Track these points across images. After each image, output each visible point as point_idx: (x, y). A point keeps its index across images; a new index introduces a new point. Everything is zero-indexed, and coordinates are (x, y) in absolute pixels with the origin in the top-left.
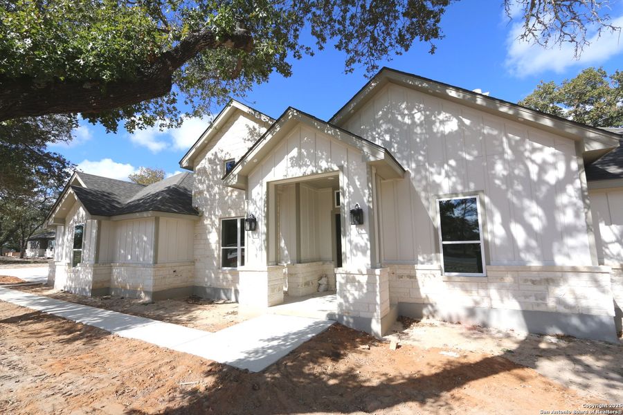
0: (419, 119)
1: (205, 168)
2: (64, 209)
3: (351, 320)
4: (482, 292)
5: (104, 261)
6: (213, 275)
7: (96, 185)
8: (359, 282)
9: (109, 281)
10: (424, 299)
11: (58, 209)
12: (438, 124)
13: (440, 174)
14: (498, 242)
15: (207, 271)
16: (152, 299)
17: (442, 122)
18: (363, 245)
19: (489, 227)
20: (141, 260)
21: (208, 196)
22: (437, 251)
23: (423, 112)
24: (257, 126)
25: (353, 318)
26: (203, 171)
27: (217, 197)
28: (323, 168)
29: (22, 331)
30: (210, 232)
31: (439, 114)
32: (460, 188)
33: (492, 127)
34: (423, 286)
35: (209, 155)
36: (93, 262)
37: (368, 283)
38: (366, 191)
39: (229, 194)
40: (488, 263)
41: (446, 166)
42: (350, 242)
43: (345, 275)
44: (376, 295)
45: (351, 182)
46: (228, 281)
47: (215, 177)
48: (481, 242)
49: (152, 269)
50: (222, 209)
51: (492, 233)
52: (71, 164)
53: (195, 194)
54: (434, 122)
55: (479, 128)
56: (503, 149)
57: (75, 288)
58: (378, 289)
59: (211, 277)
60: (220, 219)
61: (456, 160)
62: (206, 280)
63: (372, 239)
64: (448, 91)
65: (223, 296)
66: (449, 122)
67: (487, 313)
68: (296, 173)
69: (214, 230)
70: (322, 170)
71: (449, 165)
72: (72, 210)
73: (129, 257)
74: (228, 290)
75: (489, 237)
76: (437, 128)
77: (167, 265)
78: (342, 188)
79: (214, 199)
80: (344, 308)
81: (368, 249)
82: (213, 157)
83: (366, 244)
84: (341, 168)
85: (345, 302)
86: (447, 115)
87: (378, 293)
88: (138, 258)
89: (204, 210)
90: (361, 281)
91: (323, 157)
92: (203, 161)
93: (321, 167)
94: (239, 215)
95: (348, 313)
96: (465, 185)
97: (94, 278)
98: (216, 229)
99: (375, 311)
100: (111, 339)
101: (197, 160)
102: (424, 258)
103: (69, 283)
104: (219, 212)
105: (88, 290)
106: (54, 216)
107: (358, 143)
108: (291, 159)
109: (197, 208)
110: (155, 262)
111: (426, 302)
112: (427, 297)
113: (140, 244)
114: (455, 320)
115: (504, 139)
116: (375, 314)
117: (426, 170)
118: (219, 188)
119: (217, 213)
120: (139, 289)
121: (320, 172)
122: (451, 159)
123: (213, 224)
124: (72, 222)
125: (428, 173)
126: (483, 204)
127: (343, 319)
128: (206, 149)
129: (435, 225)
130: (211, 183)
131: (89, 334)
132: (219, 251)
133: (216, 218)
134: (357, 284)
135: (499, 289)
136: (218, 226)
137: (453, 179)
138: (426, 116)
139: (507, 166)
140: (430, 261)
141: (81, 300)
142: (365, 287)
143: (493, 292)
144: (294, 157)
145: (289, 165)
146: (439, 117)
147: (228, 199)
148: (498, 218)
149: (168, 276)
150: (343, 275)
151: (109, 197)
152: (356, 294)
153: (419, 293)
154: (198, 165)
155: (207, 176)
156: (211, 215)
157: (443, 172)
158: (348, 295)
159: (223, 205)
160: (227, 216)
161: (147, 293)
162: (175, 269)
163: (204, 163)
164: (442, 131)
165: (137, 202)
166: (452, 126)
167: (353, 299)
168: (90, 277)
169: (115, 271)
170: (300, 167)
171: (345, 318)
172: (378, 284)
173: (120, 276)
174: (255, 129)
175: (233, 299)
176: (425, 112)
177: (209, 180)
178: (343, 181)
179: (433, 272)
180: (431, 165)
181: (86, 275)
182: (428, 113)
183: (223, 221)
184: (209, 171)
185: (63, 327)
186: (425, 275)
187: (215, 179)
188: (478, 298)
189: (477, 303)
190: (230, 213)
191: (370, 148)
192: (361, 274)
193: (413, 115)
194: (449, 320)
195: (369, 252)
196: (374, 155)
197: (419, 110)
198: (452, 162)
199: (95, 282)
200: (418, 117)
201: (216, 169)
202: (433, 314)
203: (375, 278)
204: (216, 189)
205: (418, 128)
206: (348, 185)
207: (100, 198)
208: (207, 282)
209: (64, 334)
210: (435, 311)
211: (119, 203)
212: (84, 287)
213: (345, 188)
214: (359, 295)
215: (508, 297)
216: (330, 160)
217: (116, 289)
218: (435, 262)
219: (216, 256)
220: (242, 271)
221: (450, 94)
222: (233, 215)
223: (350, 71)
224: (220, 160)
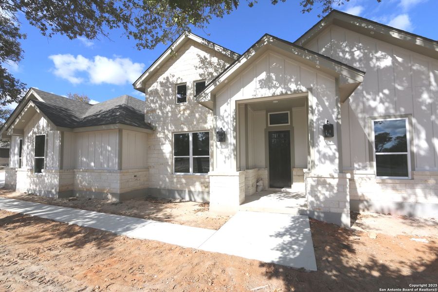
0: (358, 56)
1: (156, 90)
2: (23, 121)
3: (322, 215)
4: (409, 191)
5: (67, 167)
6: (167, 180)
7: (52, 101)
8: (330, 184)
9: (73, 185)
10: (361, 196)
11: (18, 120)
12: (374, 60)
13: (375, 100)
14: (422, 153)
15: (161, 176)
16: (120, 199)
17: (378, 59)
18: (331, 154)
19: (416, 142)
20: (105, 166)
21: (160, 114)
22: (371, 160)
23: (362, 50)
24: (208, 56)
25: (324, 213)
26: (156, 92)
27: (170, 114)
28: (292, 90)
29: (17, 235)
30: (163, 144)
31: (376, 52)
32: (392, 111)
33: (421, 64)
34: (360, 187)
35: (161, 79)
36: (58, 169)
37: (338, 185)
38: (335, 110)
39: (182, 112)
40: (413, 169)
41: (381, 95)
42: (319, 152)
43: (316, 179)
44: (346, 195)
45: (320, 102)
46: (182, 184)
47: (167, 98)
48: (408, 153)
49: (119, 174)
50: (175, 125)
51: (418, 146)
52: (20, 83)
53: (147, 112)
54: (372, 59)
55: (410, 65)
56: (430, 82)
57: (40, 191)
58: (348, 190)
59: (165, 181)
60: (172, 133)
61: (389, 90)
62: (161, 183)
63: (340, 149)
64: (391, 33)
65: (177, 196)
66: (385, 60)
67: (413, 206)
68: (266, 93)
69: (167, 142)
70: (291, 91)
71: (384, 94)
72: (32, 121)
73: (93, 164)
74: (182, 191)
75: (415, 149)
76: (374, 62)
77: (130, 171)
78: (311, 107)
79: (167, 117)
80: (315, 205)
81: (336, 158)
82: (164, 81)
83: (334, 154)
84: (310, 89)
85: (317, 200)
86: (383, 53)
87: (348, 193)
88: (101, 164)
89: (157, 125)
90: (332, 183)
91: (293, 80)
92: (155, 84)
93: (290, 89)
94: (191, 129)
95: (319, 209)
96: (396, 109)
97: (60, 182)
98: (169, 141)
99: (345, 207)
100: (122, 241)
101: (148, 83)
102: (359, 166)
103: (33, 187)
104: (172, 127)
105: (55, 193)
106: (13, 127)
107: (336, 67)
108: (260, 81)
109: (150, 124)
110: (120, 168)
111: (362, 198)
112: (363, 195)
113: (104, 152)
114: (386, 212)
115: (431, 75)
116: (345, 210)
117: (364, 96)
118: (172, 108)
119: (170, 128)
120: (106, 192)
121: (289, 93)
122: (385, 89)
123: (166, 137)
124: (31, 133)
125: (365, 100)
126: (411, 123)
127: (314, 214)
128: (158, 74)
129: (370, 140)
130: (163, 103)
131: (94, 237)
132: (172, 159)
133: (169, 132)
134: (327, 186)
135: (424, 189)
136: (171, 139)
137: (387, 104)
138: (365, 54)
139: (432, 95)
140: (364, 167)
141: (50, 202)
142: (336, 188)
143: (419, 191)
144: (263, 80)
145: (258, 86)
146: (376, 55)
147: (180, 117)
148: (423, 135)
149: (131, 180)
150: (314, 179)
151: (66, 112)
152: (327, 194)
153: (357, 193)
154: (150, 87)
155: (160, 97)
156: (164, 129)
157: (378, 98)
158: (319, 194)
159: (176, 121)
160: (180, 130)
161: (113, 195)
162: (135, 175)
163: (155, 86)
164: (378, 66)
165: (94, 117)
166: (387, 62)
167: (323, 198)
168: (56, 181)
169: (79, 177)
170: (269, 88)
171: (316, 213)
172: (348, 186)
173: (83, 180)
174: (206, 59)
175: (187, 198)
176: (364, 50)
177: (161, 100)
178: (313, 101)
179: (369, 176)
180: (368, 93)
181: (51, 179)
182: (366, 51)
183: (175, 135)
184: (161, 92)
185: (58, 230)
186: (362, 178)
187: (168, 99)
188: (405, 195)
189: (405, 199)
190: (183, 128)
191: (349, 72)
192: (333, 177)
193: (353, 52)
194: (382, 212)
195: (337, 161)
196: (353, 78)
197: (359, 49)
198: (386, 91)
199: (61, 185)
200: (357, 54)
201: (168, 91)
202: (368, 208)
203: (346, 181)
204: (168, 108)
205: (357, 63)
206: (317, 105)
207: (60, 112)
208: (162, 185)
209: (66, 237)
210: (370, 206)
211: (76, 118)
212: (49, 190)
213: (314, 107)
214: (330, 195)
215: (430, 194)
216: (299, 83)
217: (81, 191)
218: (369, 169)
219: (170, 163)
220: (212, 176)
221: (393, 36)
222: (186, 129)
223: (308, 10)
224: (172, 84)
